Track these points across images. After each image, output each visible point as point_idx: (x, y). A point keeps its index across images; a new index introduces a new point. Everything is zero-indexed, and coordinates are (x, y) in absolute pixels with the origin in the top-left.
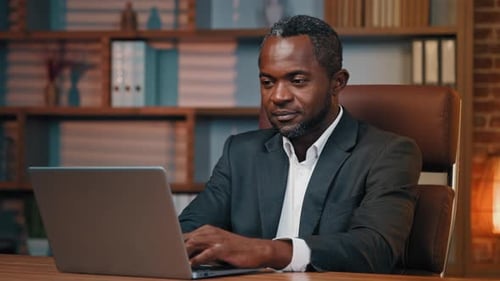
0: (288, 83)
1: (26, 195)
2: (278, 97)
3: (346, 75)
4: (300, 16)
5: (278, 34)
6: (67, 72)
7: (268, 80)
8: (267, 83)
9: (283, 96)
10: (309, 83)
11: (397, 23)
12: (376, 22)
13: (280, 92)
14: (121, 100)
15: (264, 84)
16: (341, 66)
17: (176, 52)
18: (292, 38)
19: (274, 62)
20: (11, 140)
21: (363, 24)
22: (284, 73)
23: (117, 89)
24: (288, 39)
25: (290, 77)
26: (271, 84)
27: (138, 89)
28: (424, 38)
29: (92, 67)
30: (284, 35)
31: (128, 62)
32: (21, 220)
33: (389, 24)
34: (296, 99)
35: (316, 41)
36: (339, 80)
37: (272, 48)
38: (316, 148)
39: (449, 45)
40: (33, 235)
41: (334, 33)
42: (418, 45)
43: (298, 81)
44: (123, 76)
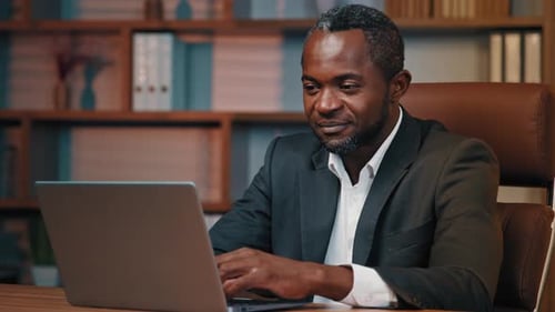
0: (336, 89)
1: (32, 214)
2: (324, 105)
3: (408, 76)
4: (353, 6)
5: (325, 28)
6: (79, 70)
7: (313, 85)
8: (312, 88)
9: (330, 104)
10: (361, 89)
11: (472, 13)
12: (446, 12)
13: (326, 100)
14: (143, 103)
15: (308, 88)
16: (402, 65)
17: (209, 46)
18: (343, 33)
19: (318, 63)
20: (13, 149)
21: (431, 13)
22: (330, 77)
23: (139, 89)
24: (337, 33)
25: (339, 82)
26: (316, 90)
27: (164, 89)
28: (504, 30)
29: (110, 64)
30: (332, 29)
31: (153, 58)
32: (25, 245)
33: (463, 14)
34: (346, 108)
35: (371, 37)
36: (400, 83)
37: (317, 44)
38: (370, 168)
39: (534, 40)
40: (40, 262)
41: (394, 28)
42: (496, 40)
43: (348, 87)
44: (147, 74)
